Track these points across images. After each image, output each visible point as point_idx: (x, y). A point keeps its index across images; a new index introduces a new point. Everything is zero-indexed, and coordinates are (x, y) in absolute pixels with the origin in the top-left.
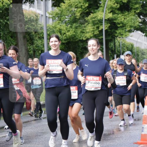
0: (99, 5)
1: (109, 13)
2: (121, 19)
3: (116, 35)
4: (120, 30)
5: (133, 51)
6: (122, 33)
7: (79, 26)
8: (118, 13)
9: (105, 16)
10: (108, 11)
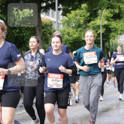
0: (97, 15)
1: (105, 20)
2: (114, 25)
3: (110, 37)
4: (113, 33)
6: (114, 36)
8: (112, 20)
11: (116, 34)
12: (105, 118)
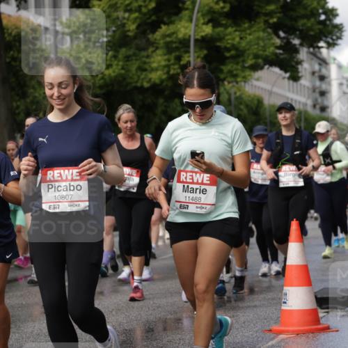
1: (204, 24)
3: (222, 76)
6: (235, 72)
7: (134, 54)
8: (226, 24)
9: (195, 31)
11: (239, 67)
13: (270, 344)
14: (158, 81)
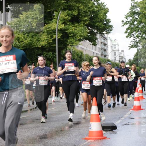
0: (52, 17)
1: (61, 24)
2: (72, 30)
3: (68, 43)
4: (71, 39)
5: (83, 57)
6: (72, 42)
7: (35, 35)
8: (69, 24)
9: (58, 27)
10: (60, 22)
12: (62, 139)
13: (85, 143)
14: (44, 45)
